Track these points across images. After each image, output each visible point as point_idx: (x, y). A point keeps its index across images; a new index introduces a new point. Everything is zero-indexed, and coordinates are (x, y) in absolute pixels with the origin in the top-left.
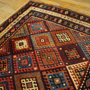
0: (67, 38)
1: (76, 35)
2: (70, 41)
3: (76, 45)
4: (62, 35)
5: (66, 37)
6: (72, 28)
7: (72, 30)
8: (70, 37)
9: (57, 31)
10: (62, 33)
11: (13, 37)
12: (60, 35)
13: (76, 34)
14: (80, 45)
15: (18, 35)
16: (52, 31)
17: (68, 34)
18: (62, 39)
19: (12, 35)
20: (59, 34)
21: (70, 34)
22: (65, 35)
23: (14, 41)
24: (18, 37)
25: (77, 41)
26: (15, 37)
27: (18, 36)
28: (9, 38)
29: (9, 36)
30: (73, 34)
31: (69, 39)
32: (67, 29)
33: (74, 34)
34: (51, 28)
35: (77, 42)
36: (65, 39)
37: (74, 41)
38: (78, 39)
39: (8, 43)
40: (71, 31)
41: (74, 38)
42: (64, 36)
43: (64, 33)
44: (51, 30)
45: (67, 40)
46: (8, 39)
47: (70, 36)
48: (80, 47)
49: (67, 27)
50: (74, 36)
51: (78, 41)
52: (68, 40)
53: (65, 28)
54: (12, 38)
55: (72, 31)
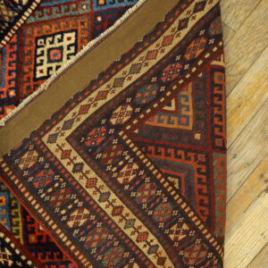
0: (60, 41)
1: (55, 9)
2: (76, 36)
3: (99, 19)
4: (45, 58)
5: (57, 45)
6: (21, 13)
7: (27, 14)
8: (62, 33)
9: (19, 72)
10: (37, 56)
11: (17, 237)
12: (41, 64)
13: (50, 7)
14: (104, 8)
15: (11, 217)
16: (17, 89)
17: (44, 33)
18: (61, 60)
19: (8, 240)
20: (36, 65)
21: (46, 27)
22: (48, 46)
23: (38, 234)
24: (20, 219)
25: (81, 12)
26: (20, 228)
27: (14, 220)
28: (18, 252)
29: (12, 250)
30: (46, 17)
31: (66, 35)
32: (20, 32)
33: (50, 14)
34: (5, 90)
35: (88, 14)
36: (66, 52)
37: (82, 23)
38: (74, 6)
39: (44, 257)
40: (32, 20)
41: (66, 17)
42: (49, 50)
43: (38, 47)
44: (12, 93)
45: (71, 45)
46: (23, 258)
47: (53, 31)
48: (108, 9)
49: (8, 30)
50: (59, 15)
51: (84, 9)
52: (73, 41)
53: (15, 40)
54: (22, 242)
55: (33, 14)
